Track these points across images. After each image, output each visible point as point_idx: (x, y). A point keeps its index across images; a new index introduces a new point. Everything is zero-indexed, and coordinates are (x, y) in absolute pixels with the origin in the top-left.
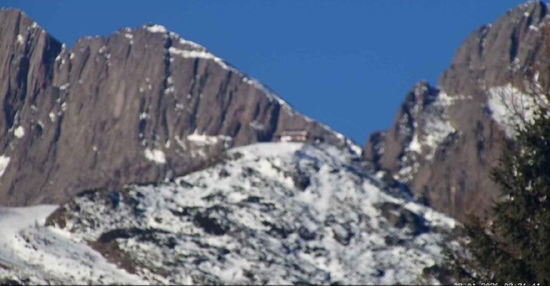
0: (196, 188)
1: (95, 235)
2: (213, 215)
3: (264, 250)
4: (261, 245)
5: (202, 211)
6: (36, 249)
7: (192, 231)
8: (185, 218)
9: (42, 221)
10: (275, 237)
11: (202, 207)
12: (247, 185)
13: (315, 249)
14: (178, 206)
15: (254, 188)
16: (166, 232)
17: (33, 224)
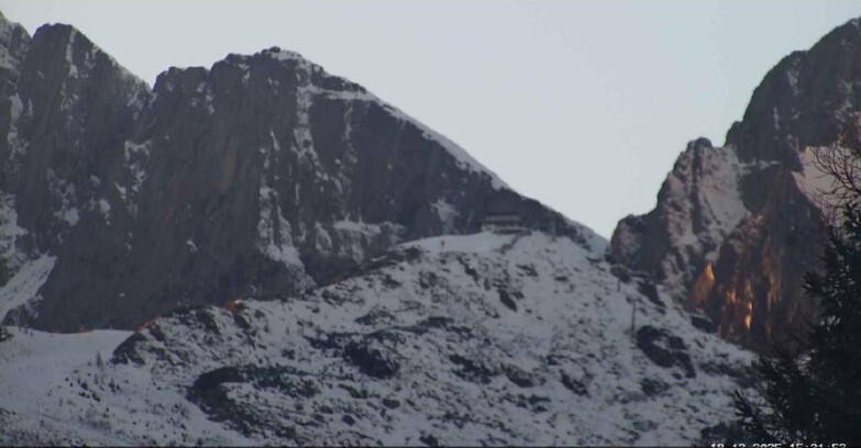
0: (347, 305)
1: (189, 376)
2: (375, 345)
3: (453, 401)
4: (449, 393)
5: (356, 339)
6: (98, 400)
7: (341, 371)
8: (331, 351)
9: (108, 355)
10: (471, 380)
11: (357, 334)
12: (427, 301)
13: (534, 399)
14: (319, 332)
15: (438, 304)
16: (302, 373)
17: (94, 360)
